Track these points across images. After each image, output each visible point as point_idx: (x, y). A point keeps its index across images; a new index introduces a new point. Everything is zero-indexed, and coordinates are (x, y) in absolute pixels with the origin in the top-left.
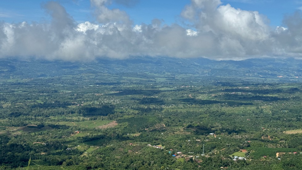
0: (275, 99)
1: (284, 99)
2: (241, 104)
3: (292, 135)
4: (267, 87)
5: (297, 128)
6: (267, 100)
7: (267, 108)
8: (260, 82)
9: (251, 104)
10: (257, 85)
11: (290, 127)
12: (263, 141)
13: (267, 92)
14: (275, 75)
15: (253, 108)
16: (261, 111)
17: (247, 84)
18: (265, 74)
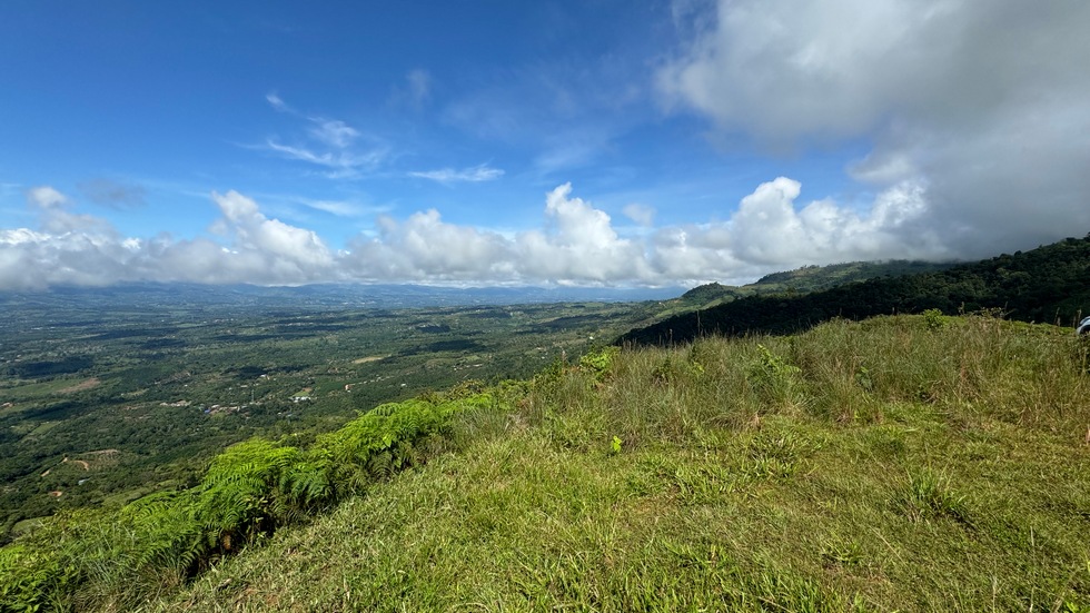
0: (342, 328)
1: (351, 327)
2: (302, 337)
3: (362, 364)
4: (331, 316)
5: (366, 356)
6: (331, 329)
7: (332, 338)
8: (323, 310)
9: (314, 335)
10: (320, 313)
11: (360, 356)
12: (329, 375)
13: (332, 320)
14: (340, 302)
15: (316, 339)
16: (326, 343)
17: (308, 313)
18: (329, 301)
